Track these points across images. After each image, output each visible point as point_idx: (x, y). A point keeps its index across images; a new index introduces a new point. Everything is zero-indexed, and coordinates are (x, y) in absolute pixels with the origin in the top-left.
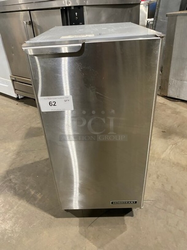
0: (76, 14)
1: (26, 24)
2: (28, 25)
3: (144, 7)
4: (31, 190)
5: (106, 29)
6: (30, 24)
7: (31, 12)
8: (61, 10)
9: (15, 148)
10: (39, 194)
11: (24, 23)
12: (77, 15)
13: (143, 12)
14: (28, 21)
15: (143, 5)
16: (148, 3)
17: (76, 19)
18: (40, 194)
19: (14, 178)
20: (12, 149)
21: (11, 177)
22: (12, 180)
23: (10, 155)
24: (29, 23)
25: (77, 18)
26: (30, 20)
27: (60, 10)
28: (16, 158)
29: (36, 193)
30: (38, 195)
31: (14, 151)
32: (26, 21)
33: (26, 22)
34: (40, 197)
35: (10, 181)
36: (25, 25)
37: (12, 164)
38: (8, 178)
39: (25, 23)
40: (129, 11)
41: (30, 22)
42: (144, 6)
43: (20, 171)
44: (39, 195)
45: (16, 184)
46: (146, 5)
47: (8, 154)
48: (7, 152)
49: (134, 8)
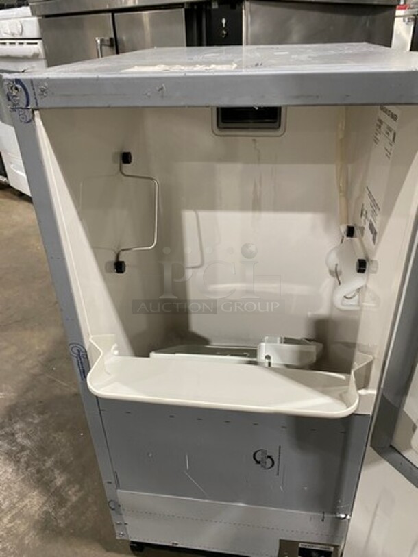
0: (224, 21)
1: (101, 45)
2: (107, 47)
3: (404, 23)
4: (57, 472)
5: (286, 55)
6: (111, 45)
7: (116, 15)
8: (186, 11)
9: (44, 347)
10: (74, 487)
11: (96, 42)
12: (224, 26)
13: (399, 36)
14: (107, 38)
15: (402, 19)
16: (414, 15)
17: (223, 34)
18: (77, 486)
19: (22, 430)
20: (37, 348)
21: (18, 426)
22: (16, 436)
23: (28, 364)
24: (109, 43)
25: (224, 32)
26: (113, 36)
27: (183, 10)
28: (41, 375)
29: (69, 482)
30: (70, 489)
31: (40, 355)
32: (103, 38)
33: (102, 41)
34: (74, 499)
35: (11, 438)
36: (99, 47)
37: (28, 390)
38: (7, 429)
39: (99, 42)
40: (365, 23)
41: (111, 39)
42: (404, 21)
43: (43, 414)
44: (73, 490)
45: (23, 448)
46: (408, 19)
47: (23, 361)
48: (23, 357)
49: (380, 17)
